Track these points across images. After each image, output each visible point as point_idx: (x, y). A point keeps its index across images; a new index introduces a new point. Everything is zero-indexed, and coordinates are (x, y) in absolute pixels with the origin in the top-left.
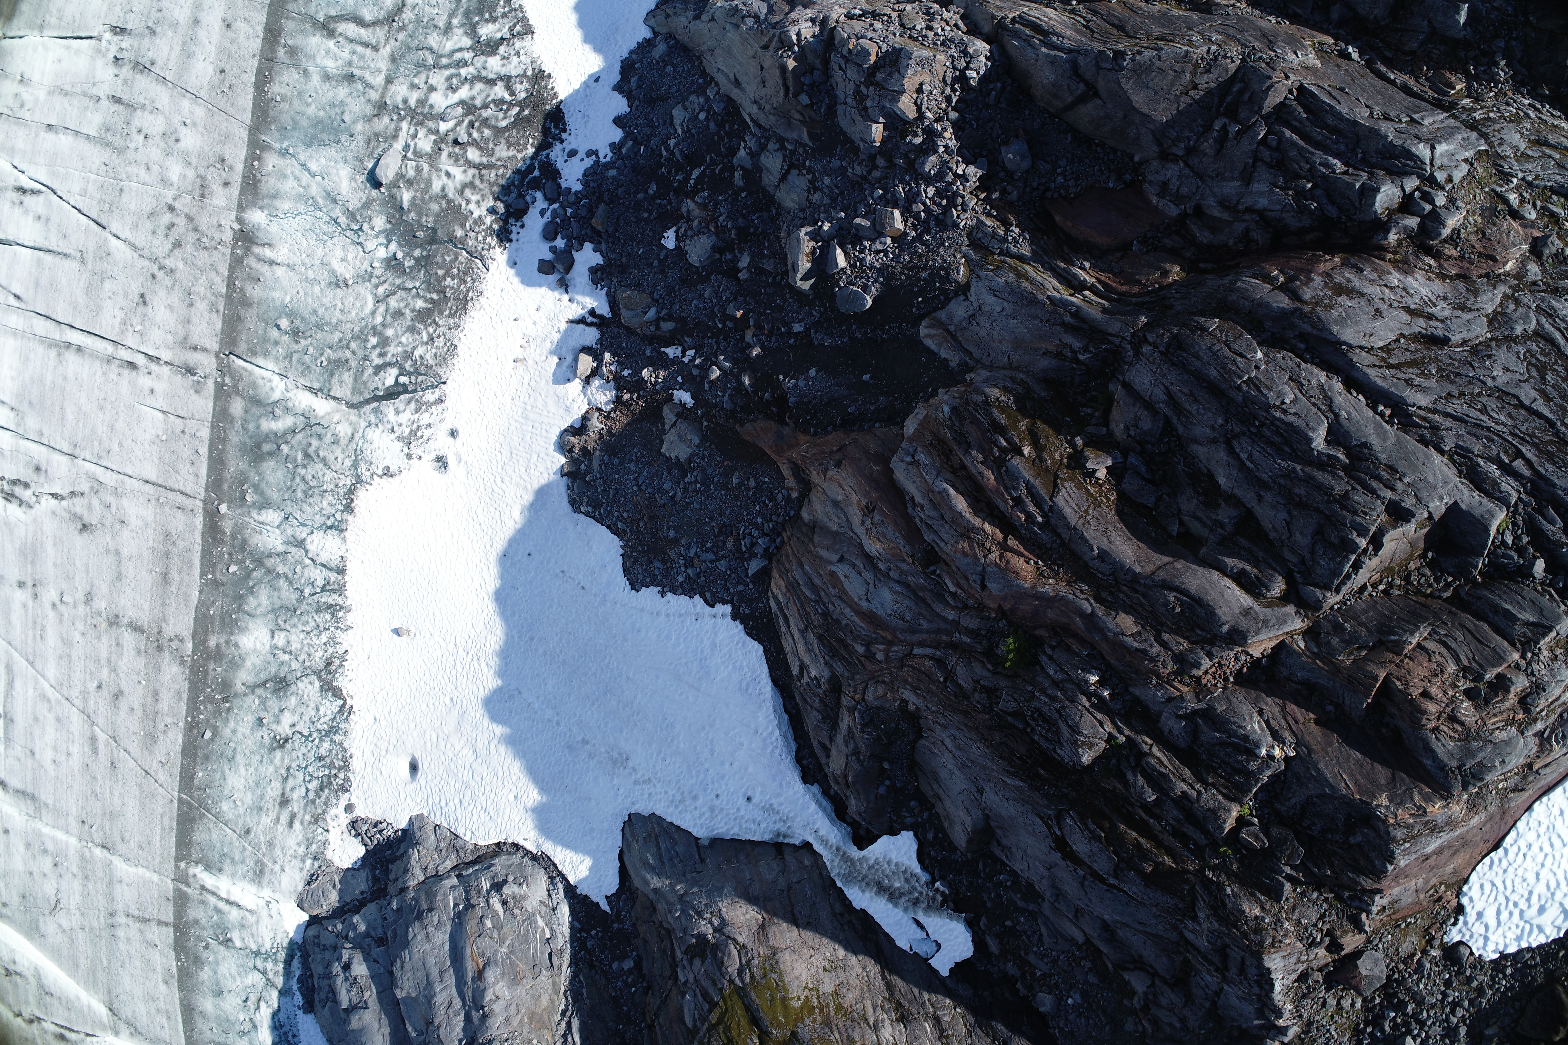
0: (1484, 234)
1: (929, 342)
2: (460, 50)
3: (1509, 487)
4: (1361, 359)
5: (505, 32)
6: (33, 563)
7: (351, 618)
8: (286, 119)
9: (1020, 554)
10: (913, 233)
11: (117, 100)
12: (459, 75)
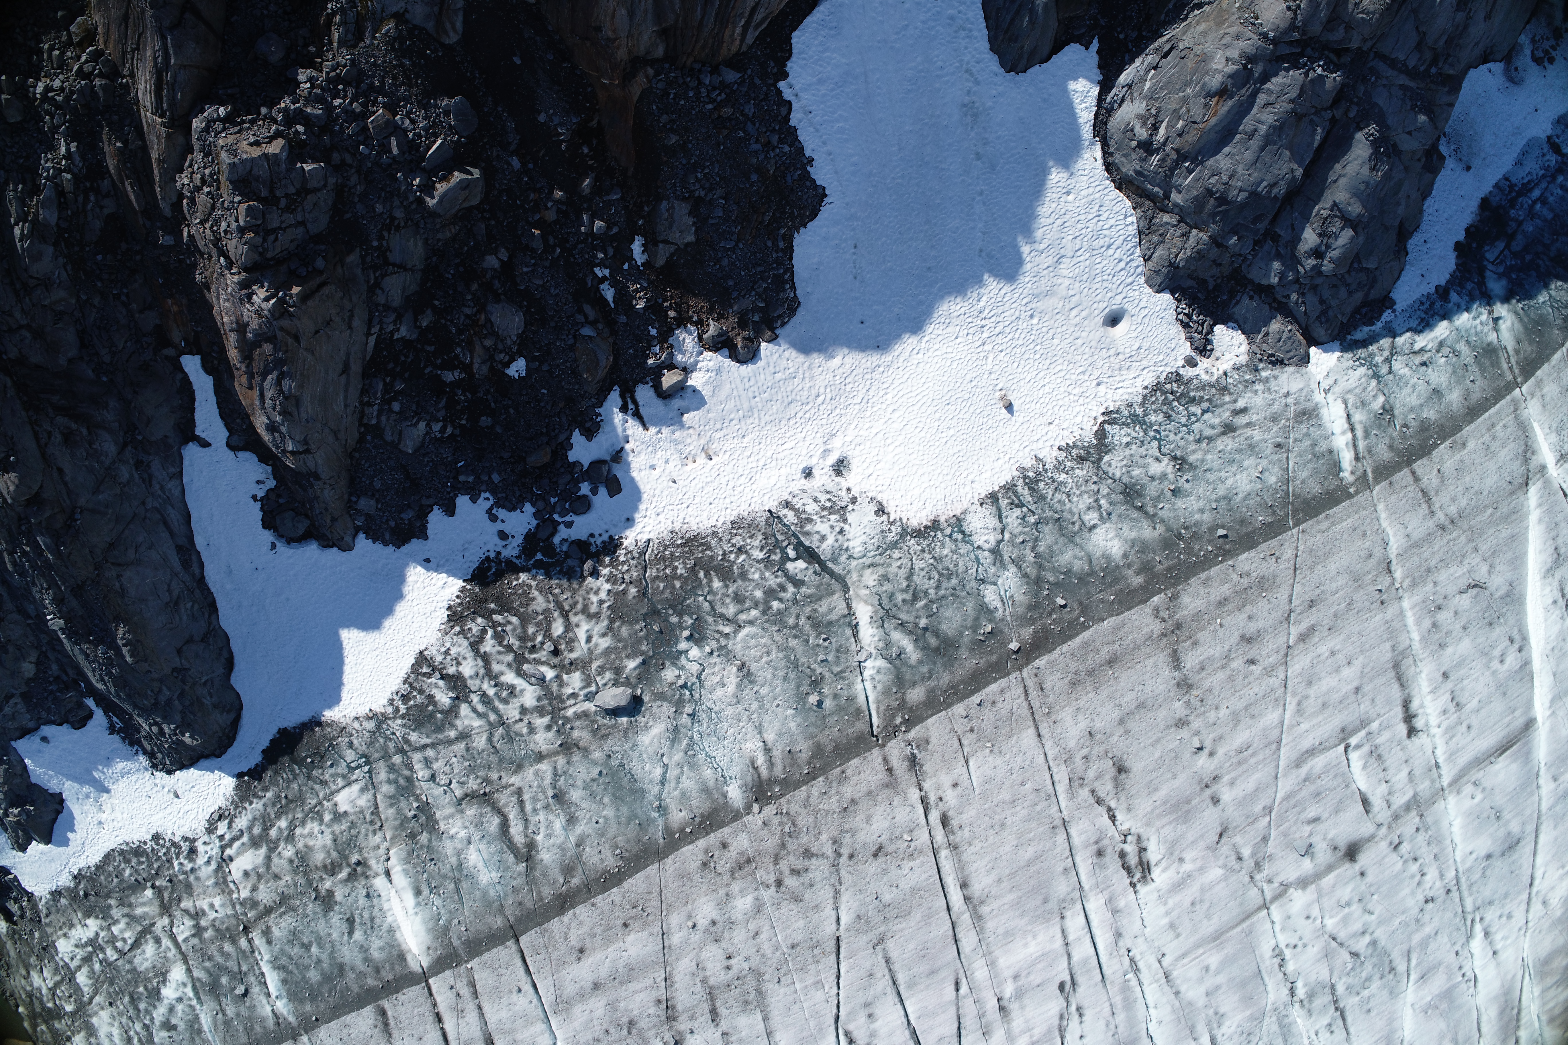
1: (459, 26)
2: (474, 711)
5: (435, 679)
6: (1188, 802)
8: (632, 831)
10: (380, 98)
11: (714, 1015)
12: (496, 694)
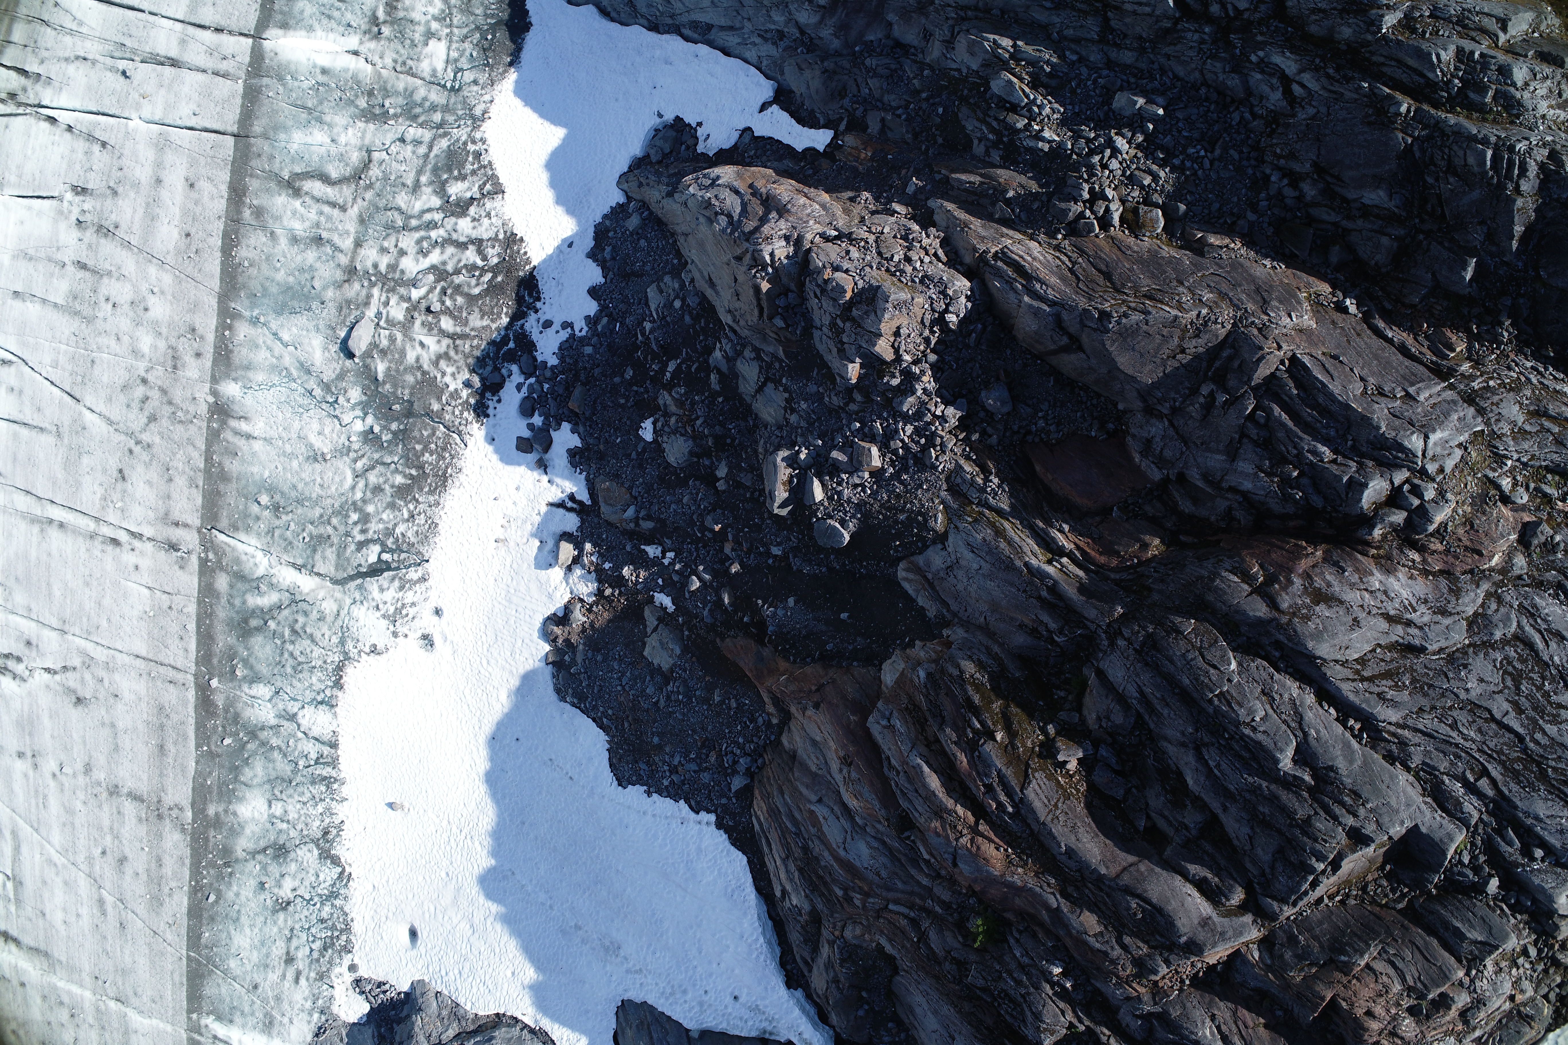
0: (1472, 526)
1: (906, 585)
2: (429, 210)
3: (1472, 808)
4: (1335, 673)
5: (475, 192)
6: (31, 734)
7: (345, 791)
8: (255, 285)
9: (990, 840)
10: (891, 470)
11: (83, 266)
12: (429, 237)
